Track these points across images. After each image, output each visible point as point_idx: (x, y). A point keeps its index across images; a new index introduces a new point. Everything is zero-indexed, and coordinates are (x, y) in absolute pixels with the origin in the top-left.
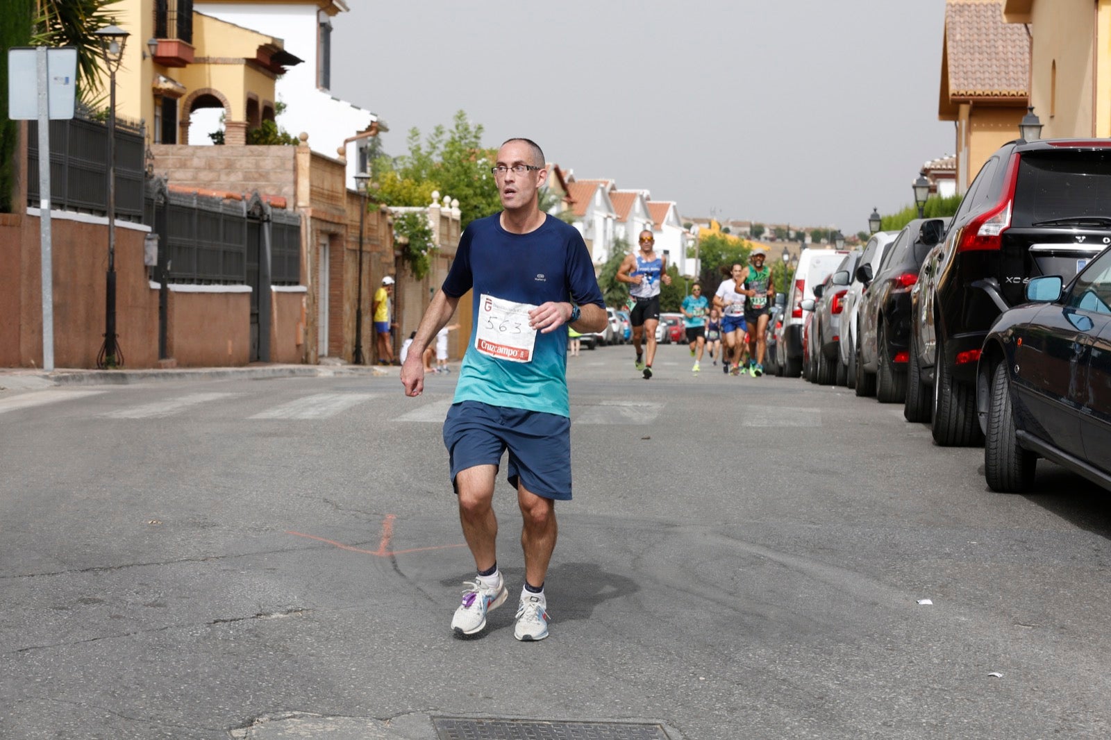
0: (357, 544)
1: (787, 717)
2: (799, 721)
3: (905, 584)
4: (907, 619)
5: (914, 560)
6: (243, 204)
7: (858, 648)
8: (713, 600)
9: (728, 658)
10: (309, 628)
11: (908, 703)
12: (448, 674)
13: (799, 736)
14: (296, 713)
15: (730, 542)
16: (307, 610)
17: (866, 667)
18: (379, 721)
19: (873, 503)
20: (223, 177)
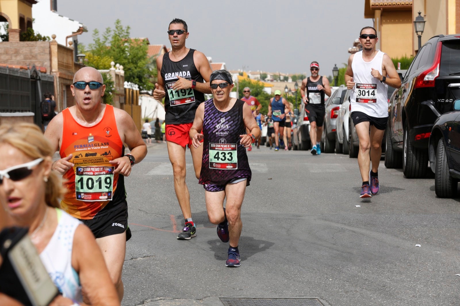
0: (163, 228)
1: (371, 294)
2: (376, 296)
3: (409, 238)
4: (414, 253)
5: (411, 228)
6: (29, 72)
7: (395, 266)
8: (327, 247)
9: (340, 271)
10: (156, 263)
11: (422, 288)
12: (222, 280)
13: (378, 302)
14: (161, 298)
15: (327, 222)
16: (152, 256)
17: (401, 273)
18: (197, 300)
19: (386, 204)
20: (14, 58)
